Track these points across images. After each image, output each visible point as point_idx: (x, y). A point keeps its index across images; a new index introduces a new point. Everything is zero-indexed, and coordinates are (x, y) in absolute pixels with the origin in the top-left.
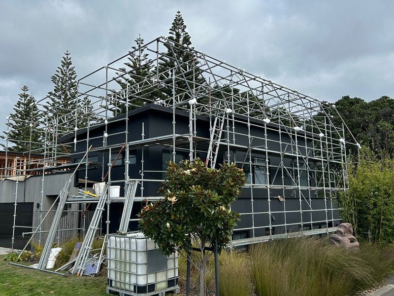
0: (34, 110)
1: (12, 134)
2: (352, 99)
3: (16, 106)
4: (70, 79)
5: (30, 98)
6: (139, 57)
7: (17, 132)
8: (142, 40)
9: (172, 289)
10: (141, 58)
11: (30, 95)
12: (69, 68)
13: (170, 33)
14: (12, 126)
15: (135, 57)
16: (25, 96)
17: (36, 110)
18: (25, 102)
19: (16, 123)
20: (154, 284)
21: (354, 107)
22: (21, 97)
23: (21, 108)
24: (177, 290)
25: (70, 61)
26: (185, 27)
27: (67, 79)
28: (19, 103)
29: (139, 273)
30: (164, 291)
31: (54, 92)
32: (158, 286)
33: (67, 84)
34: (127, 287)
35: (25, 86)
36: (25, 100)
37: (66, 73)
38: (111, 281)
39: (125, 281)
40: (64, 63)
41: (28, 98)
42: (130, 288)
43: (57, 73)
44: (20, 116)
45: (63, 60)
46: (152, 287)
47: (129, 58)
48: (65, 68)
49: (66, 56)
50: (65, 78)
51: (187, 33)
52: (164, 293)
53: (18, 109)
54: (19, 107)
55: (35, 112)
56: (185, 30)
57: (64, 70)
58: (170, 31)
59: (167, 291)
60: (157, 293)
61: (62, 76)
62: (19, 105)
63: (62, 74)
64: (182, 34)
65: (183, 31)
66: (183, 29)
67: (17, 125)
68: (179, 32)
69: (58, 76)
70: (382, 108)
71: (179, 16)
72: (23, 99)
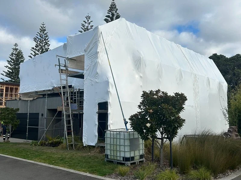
0: (21, 58)
1: (8, 72)
2: (218, 56)
3: (10, 55)
4: (45, 39)
5: (19, 51)
6: (88, 27)
7: (11, 71)
8: (90, 17)
9: (141, 160)
10: (89, 28)
11: (19, 49)
12: (44, 33)
13: (108, 13)
14: (8, 68)
15: (86, 27)
16: (16, 49)
17: (23, 58)
18: (16, 53)
19: (11, 66)
20: (134, 157)
21: (220, 60)
22: (13, 50)
23: (13, 57)
24: (144, 161)
25: (45, 28)
26: (117, 9)
27: (43, 40)
28: (12, 54)
29: (126, 150)
30: (138, 161)
31: (35, 48)
32: (136, 158)
33: (43, 43)
34: (118, 158)
35: (16, 44)
36: (16, 52)
37: (42, 36)
38: (108, 155)
39: (117, 155)
40: (41, 30)
41: (18, 51)
42: (120, 158)
43: (37, 36)
44: (13, 61)
45: (41, 28)
46: (133, 158)
47: (82, 28)
48: (42, 33)
49: (42, 26)
50: (42, 39)
51: (118, 13)
52: (138, 162)
53: (12, 57)
54: (12, 56)
55: (22, 59)
56: (117, 11)
57: (41, 34)
58: (108, 12)
59: (140, 160)
60: (135, 162)
61: (40, 38)
62: (12, 55)
63: (40, 36)
64: (115, 14)
65: (116, 12)
66: (116, 11)
67: (11, 67)
68: (113, 13)
69: (38, 38)
70: (237, 61)
71: (114, 3)
72: (15, 51)
